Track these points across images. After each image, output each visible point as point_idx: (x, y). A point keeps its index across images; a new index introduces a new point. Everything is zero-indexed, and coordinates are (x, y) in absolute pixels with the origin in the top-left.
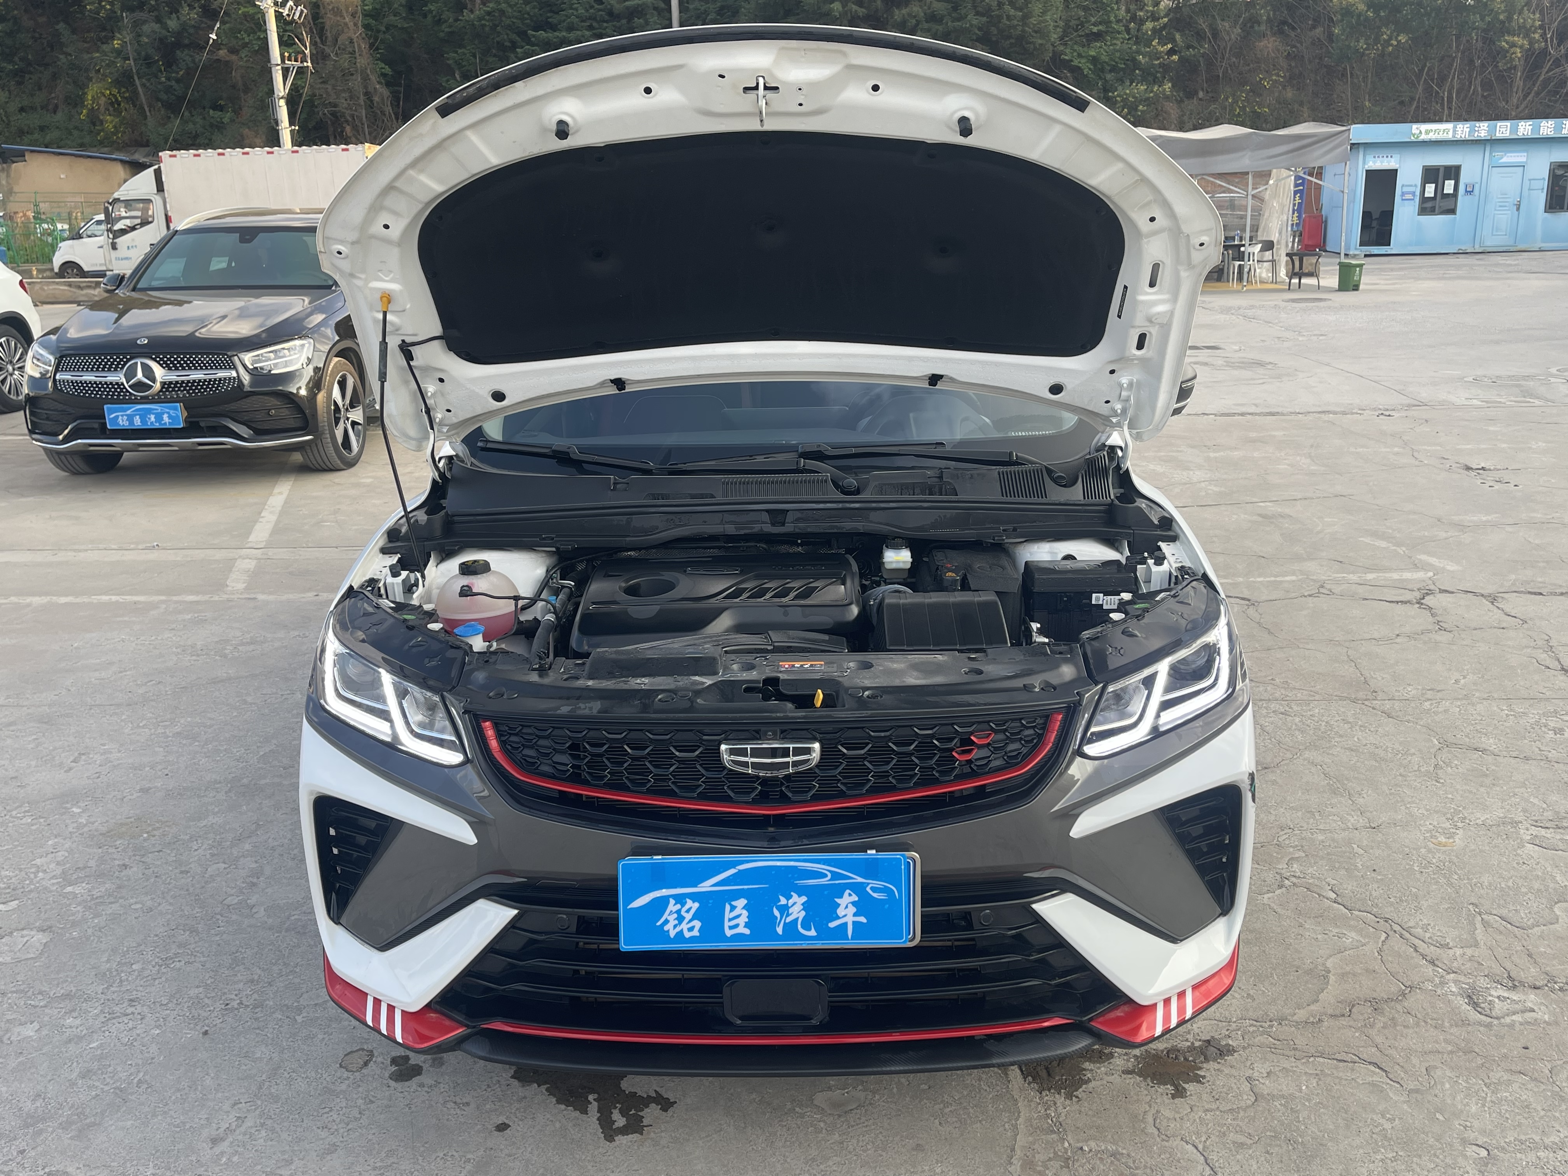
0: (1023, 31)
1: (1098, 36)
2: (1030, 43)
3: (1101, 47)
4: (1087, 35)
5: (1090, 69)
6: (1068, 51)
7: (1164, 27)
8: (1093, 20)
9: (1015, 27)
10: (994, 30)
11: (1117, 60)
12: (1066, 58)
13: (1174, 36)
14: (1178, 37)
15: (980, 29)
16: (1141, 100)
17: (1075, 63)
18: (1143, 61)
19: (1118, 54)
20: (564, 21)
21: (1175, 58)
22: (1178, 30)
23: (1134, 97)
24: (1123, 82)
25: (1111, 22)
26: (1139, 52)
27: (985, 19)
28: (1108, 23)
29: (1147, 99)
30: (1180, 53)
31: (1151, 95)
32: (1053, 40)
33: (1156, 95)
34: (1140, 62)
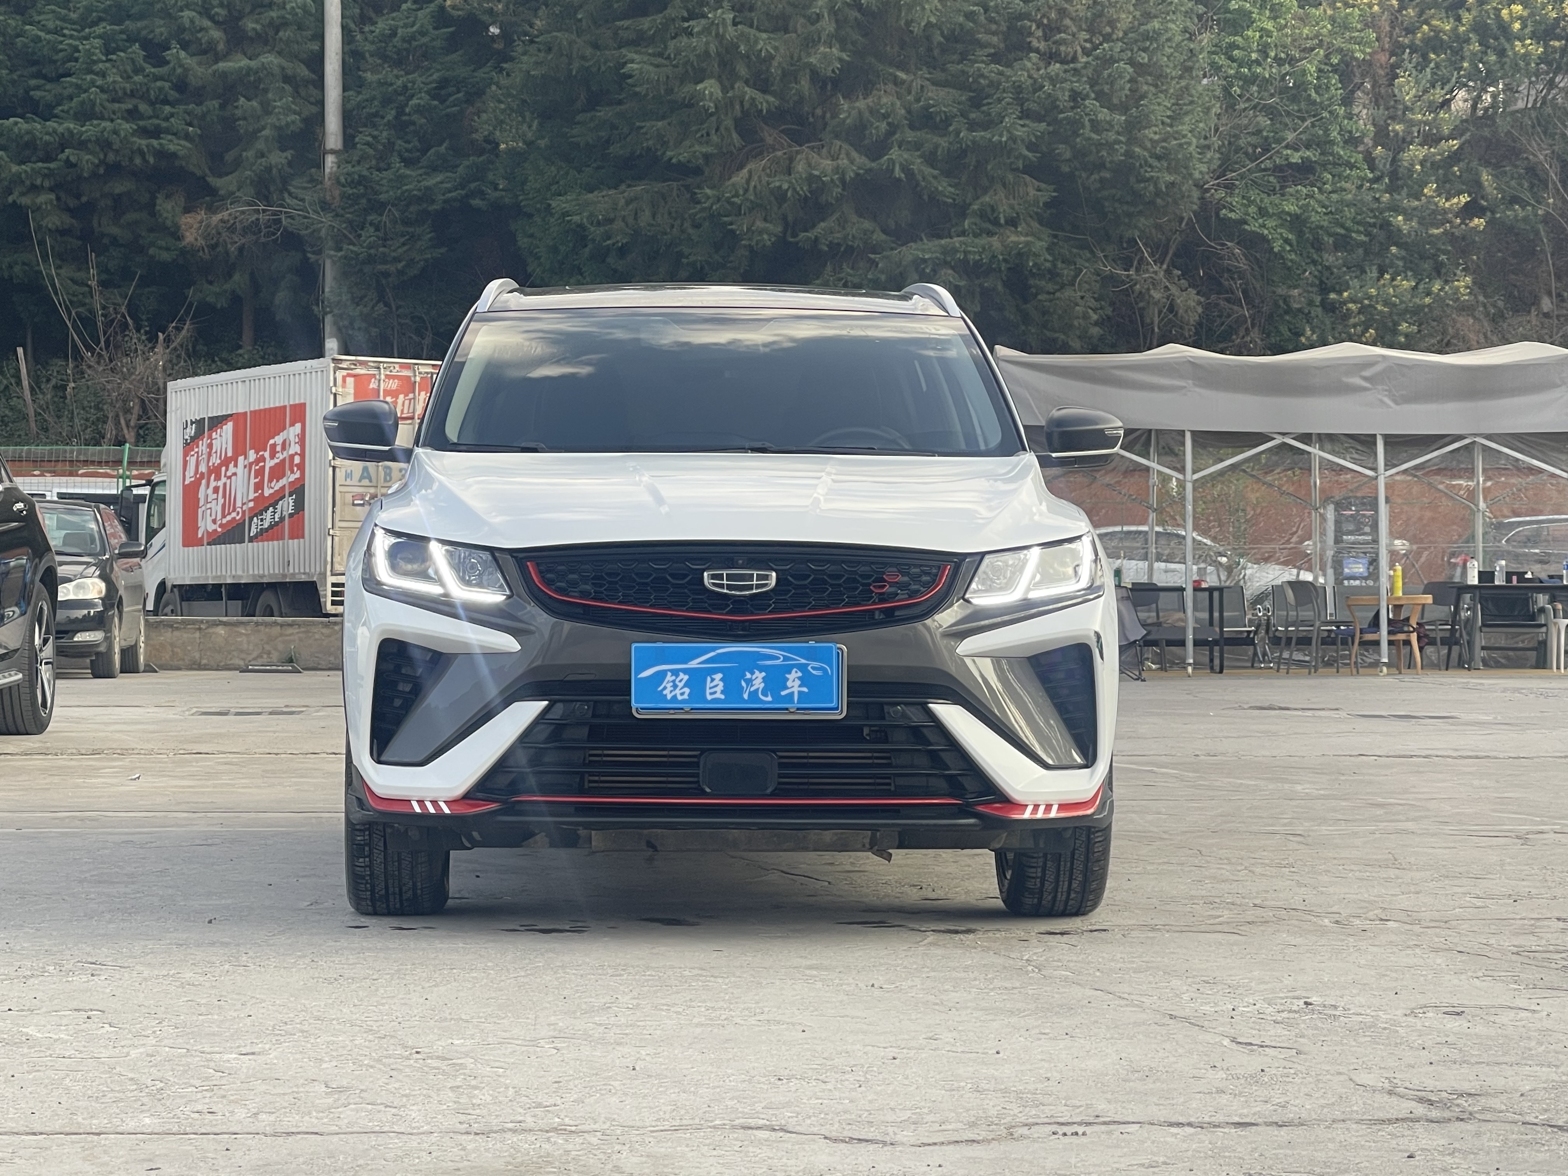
0: (1128, 154)
1: (1305, 170)
2: (1148, 180)
3: (1308, 196)
4: (1278, 169)
5: (1287, 241)
6: (1235, 200)
7: (1455, 157)
8: (1290, 136)
9: (1110, 146)
10: (1064, 151)
11: (1349, 224)
12: (1232, 215)
13: (1478, 175)
14: (1486, 177)
15: (1031, 147)
16: (1406, 311)
17: (1253, 227)
18: (1405, 229)
19: (1349, 212)
20: (71, 98)
21: (1478, 222)
22: (1487, 164)
23: (1386, 303)
24: (1363, 272)
25: (1332, 143)
26: (1396, 209)
27: (1043, 126)
28: (1323, 144)
29: (1417, 310)
30: (1493, 212)
31: (1427, 300)
32: (1197, 175)
33: (1438, 299)
34: (1400, 230)
